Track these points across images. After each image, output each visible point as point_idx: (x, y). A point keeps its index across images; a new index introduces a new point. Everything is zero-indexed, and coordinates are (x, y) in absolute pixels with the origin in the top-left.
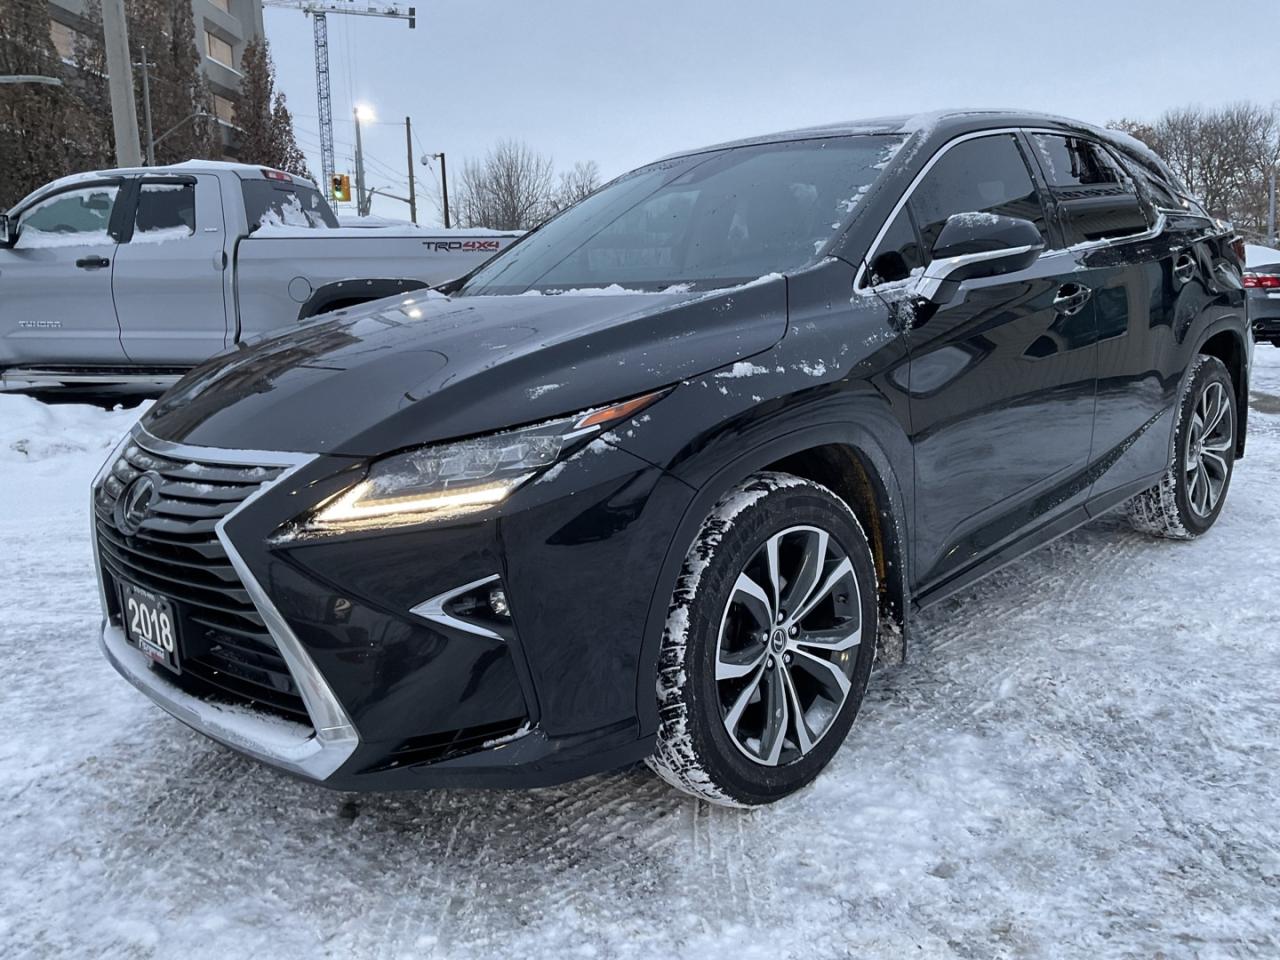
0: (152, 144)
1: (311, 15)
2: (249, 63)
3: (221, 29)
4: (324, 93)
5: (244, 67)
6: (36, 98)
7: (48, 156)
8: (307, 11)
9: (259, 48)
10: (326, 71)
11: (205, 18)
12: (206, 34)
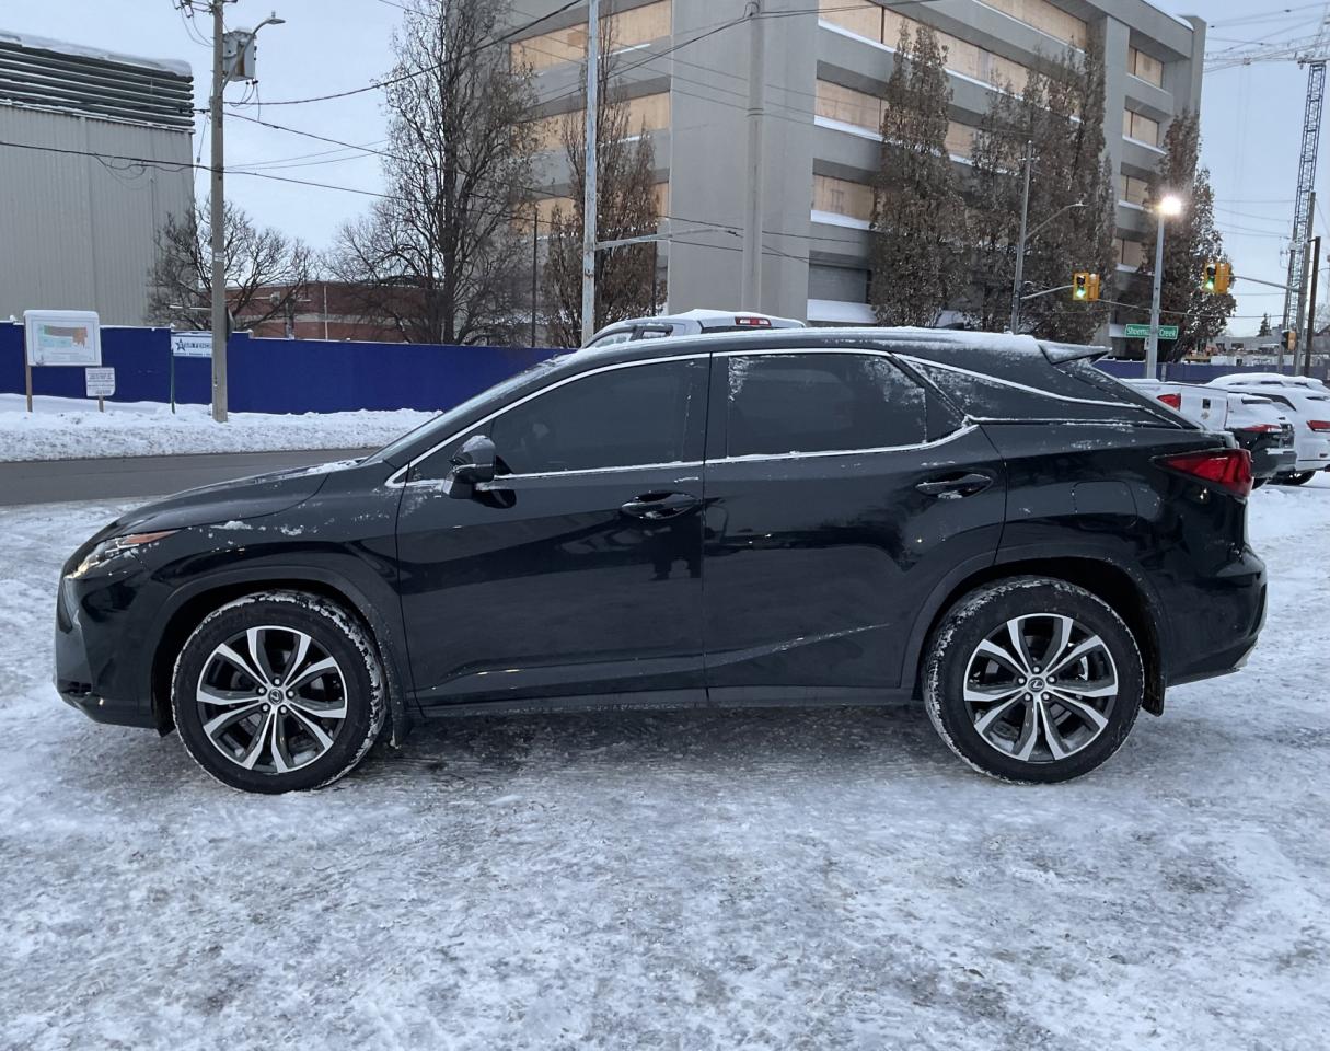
0: (1024, 237)
1: (1307, 66)
2: (1172, 140)
3: (1147, 107)
4: (1309, 155)
5: (1166, 145)
6: (921, 202)
7: (922, 256)
8: (1302, 62)
9: (1187, 123)
10: (1316, 130)
11: (1127, 98)
12: (1128, 114)
